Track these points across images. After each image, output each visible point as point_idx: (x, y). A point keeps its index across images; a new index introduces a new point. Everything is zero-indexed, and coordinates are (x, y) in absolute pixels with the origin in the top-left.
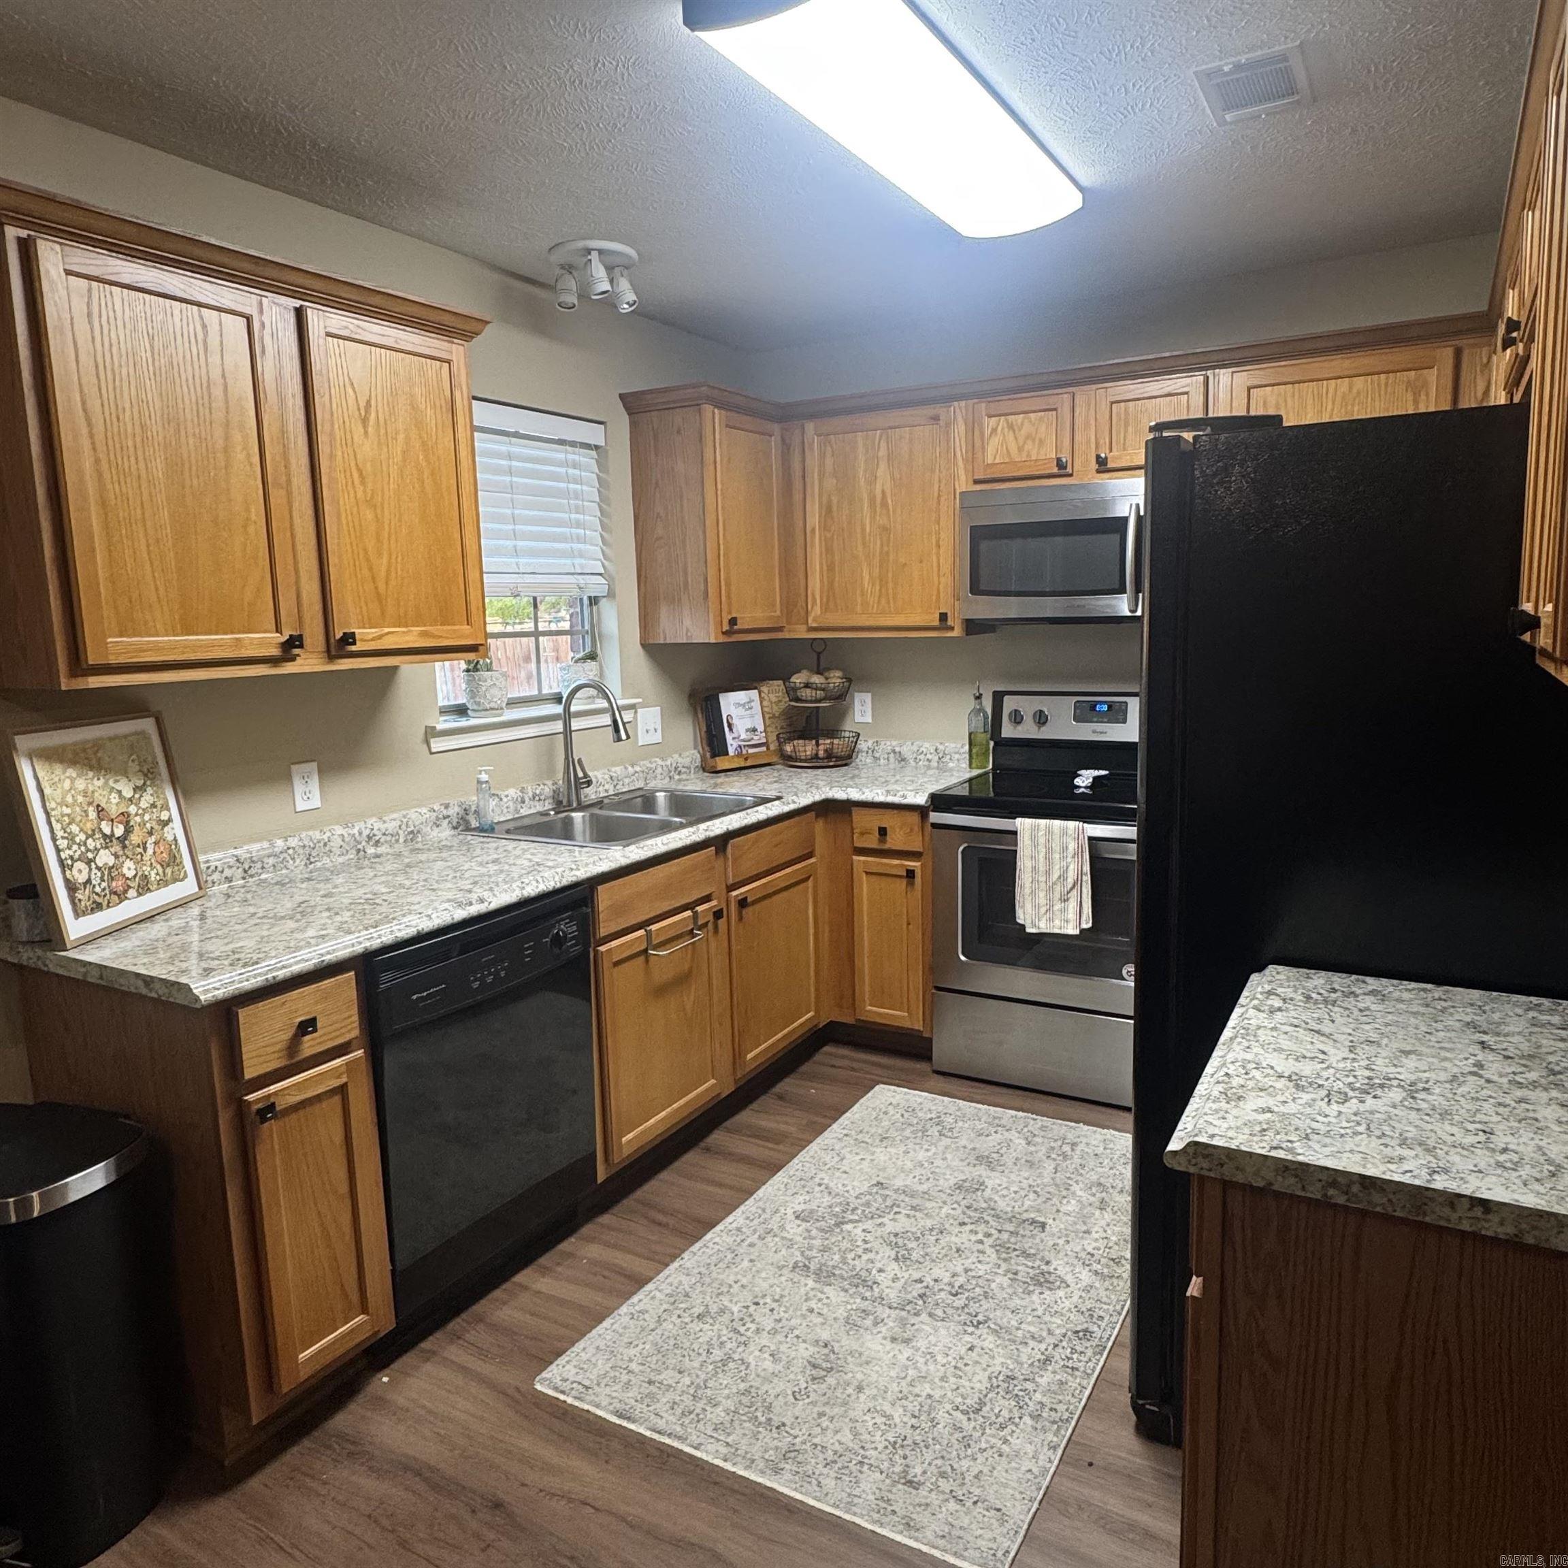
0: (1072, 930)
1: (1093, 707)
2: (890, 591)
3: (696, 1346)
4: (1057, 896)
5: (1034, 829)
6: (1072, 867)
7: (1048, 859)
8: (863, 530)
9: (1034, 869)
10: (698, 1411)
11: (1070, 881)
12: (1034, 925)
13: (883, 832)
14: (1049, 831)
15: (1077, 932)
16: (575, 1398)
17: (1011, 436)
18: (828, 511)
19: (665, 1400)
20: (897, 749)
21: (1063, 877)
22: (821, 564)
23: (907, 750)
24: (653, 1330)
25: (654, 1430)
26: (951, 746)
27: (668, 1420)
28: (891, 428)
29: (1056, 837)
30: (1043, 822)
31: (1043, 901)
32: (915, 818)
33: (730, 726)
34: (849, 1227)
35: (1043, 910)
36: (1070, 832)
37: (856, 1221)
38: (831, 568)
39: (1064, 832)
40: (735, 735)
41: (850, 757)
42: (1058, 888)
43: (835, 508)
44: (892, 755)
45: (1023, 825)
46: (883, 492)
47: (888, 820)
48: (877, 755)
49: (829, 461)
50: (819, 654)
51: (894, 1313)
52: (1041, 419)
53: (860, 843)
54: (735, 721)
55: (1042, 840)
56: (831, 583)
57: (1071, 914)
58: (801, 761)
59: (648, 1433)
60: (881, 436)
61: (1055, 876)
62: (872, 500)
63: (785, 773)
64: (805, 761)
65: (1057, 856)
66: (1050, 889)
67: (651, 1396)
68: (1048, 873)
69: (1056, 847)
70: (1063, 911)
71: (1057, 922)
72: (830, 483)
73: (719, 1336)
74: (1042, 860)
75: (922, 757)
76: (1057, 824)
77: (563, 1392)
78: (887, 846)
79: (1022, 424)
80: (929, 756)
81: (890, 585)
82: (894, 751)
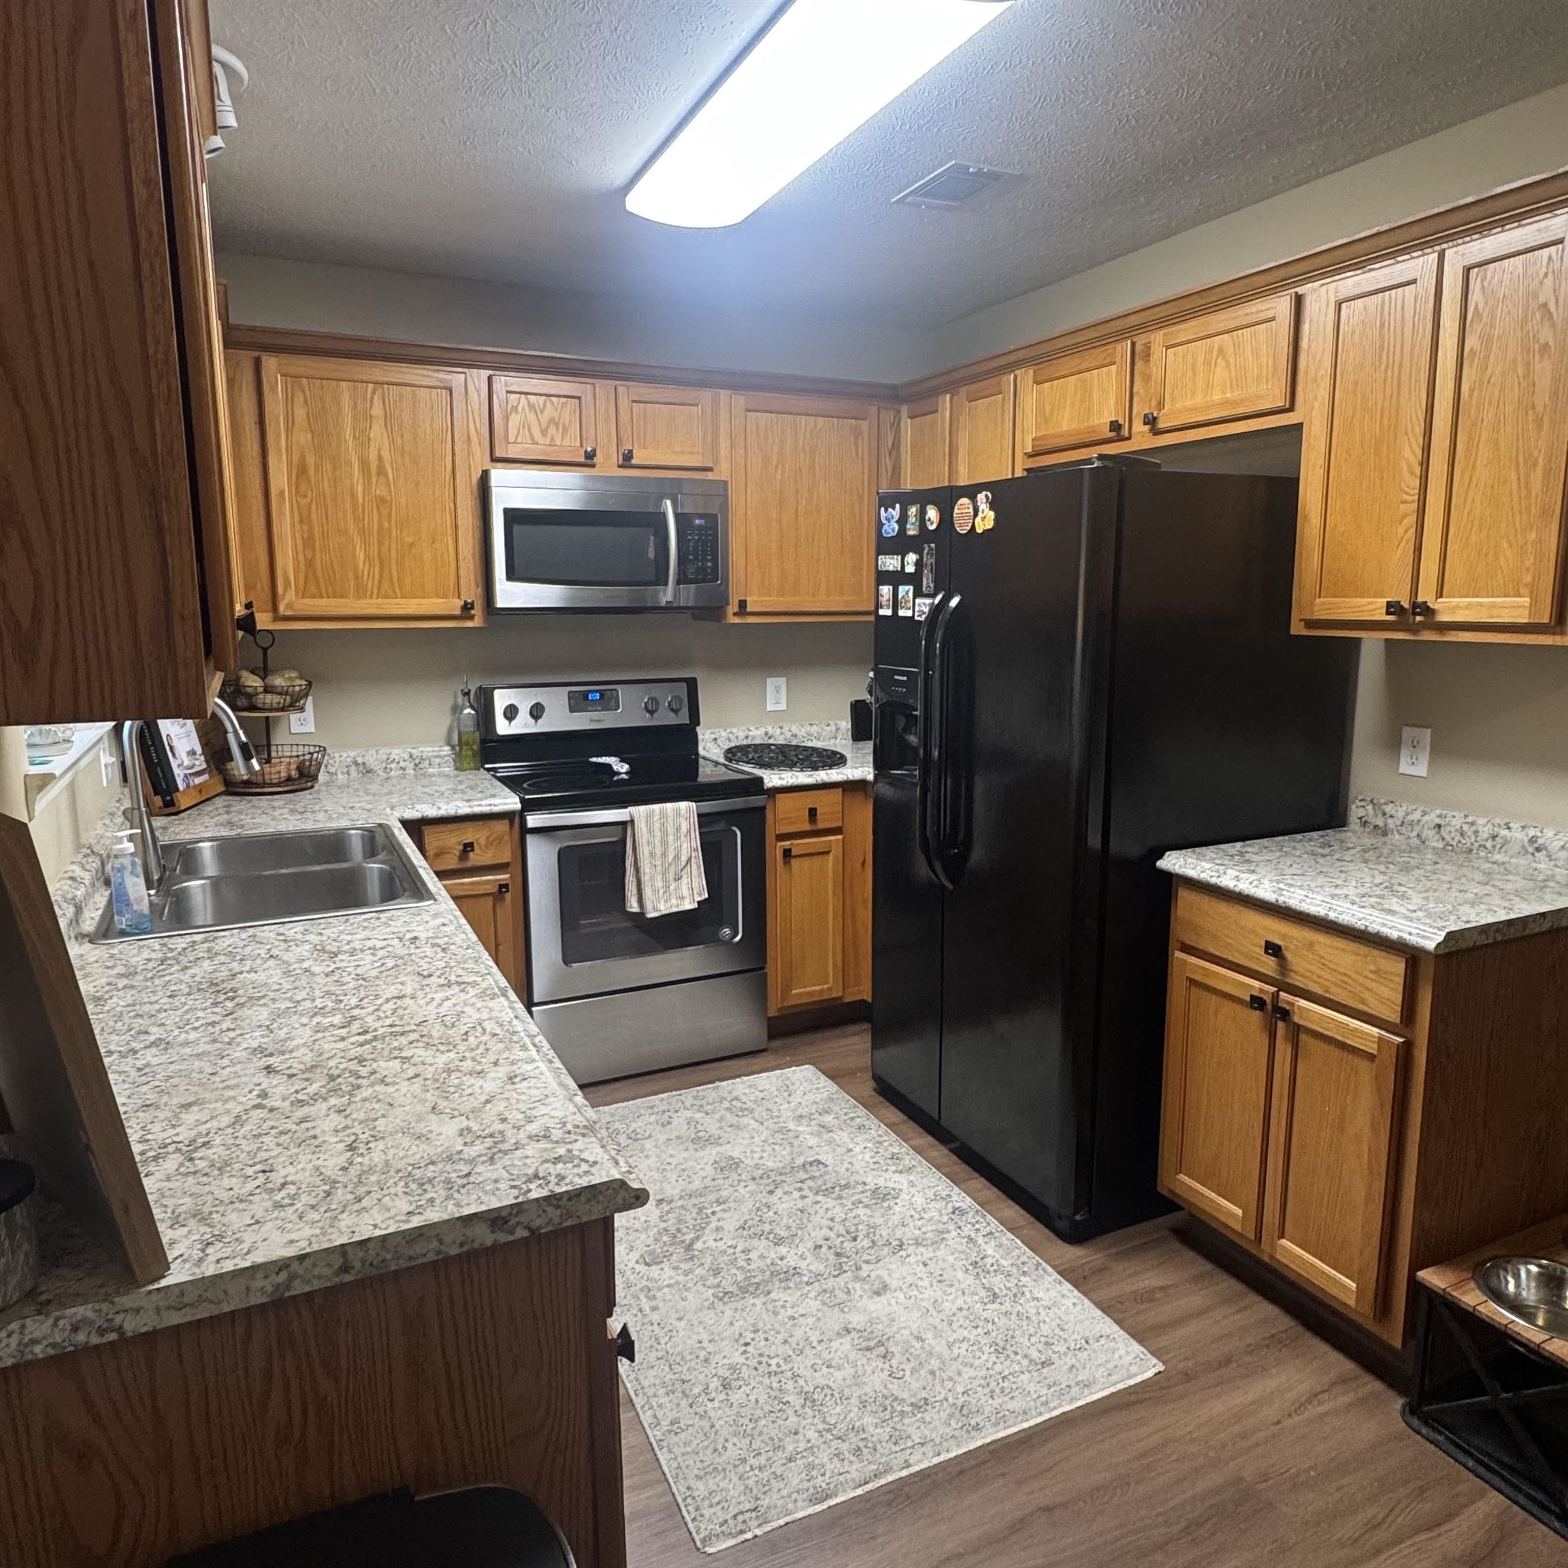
0: (688, 905)
1: (585, 695)
2: (395, 574)
3: (767, 1408)
4: (671, 876)
5: (650, 816)
6: (685, 845)
7: (664, 843)
8: (353, 496)
9: (652, 855)
10: (861, 1444)
11: (684, 859)
12: (655, 909)
13: (468, 849)
14: (663, 815)
15: (696, 905)
16: (759, 1525)
17: (532, 417)
18: (300, 472)
19: (825, 1460)
20: (360, 760)
21: (677, 857)
22: (294, 537)
23: (372, 758)
24: (712, 1426)
25: (860, 1486)
27: (855, 1470)
28: (389, 384)
29: (670, 819)
30: (656, 807)
31: (660, 884)
32: (503, 826)
33: (172, 748)
34: (698, 1245)
35: (661, 891)
36: (683, 812)
37: (698, 1238)
38: (308, 542)
39: (677, 813)
40: (179, 762)
42: (672, 869)
43: (311, 472)
44: (353, 768)
45: (639, 812)
46: (380, 458)
47: (469, 834)
48: (333, 770)
49: (300, 413)
50: (265, 650)
51: (845, 1278)
52: (564, 405)
54: (175, 743)
55: (657, 825)
56: (310, 563)
57: (685, 891)
59: (859, 1492)
60: (374, 392)
61: (671, 857)
62: (364, 464)
65: (671, 838)
66: (665, 873)
67: (810, 1467)
68: (664, 855)
69: (670, 829)
70: (677, 889)
71: (674, 901)
72: (303, 438)
73: (772, 1388)
74: (658, 844)
75: (393, 765)
76: (669, 806)
77: (742, 1532)
78: (469, 864)
79: (545, 405)
81: (394, 568)
82: (356, 763)
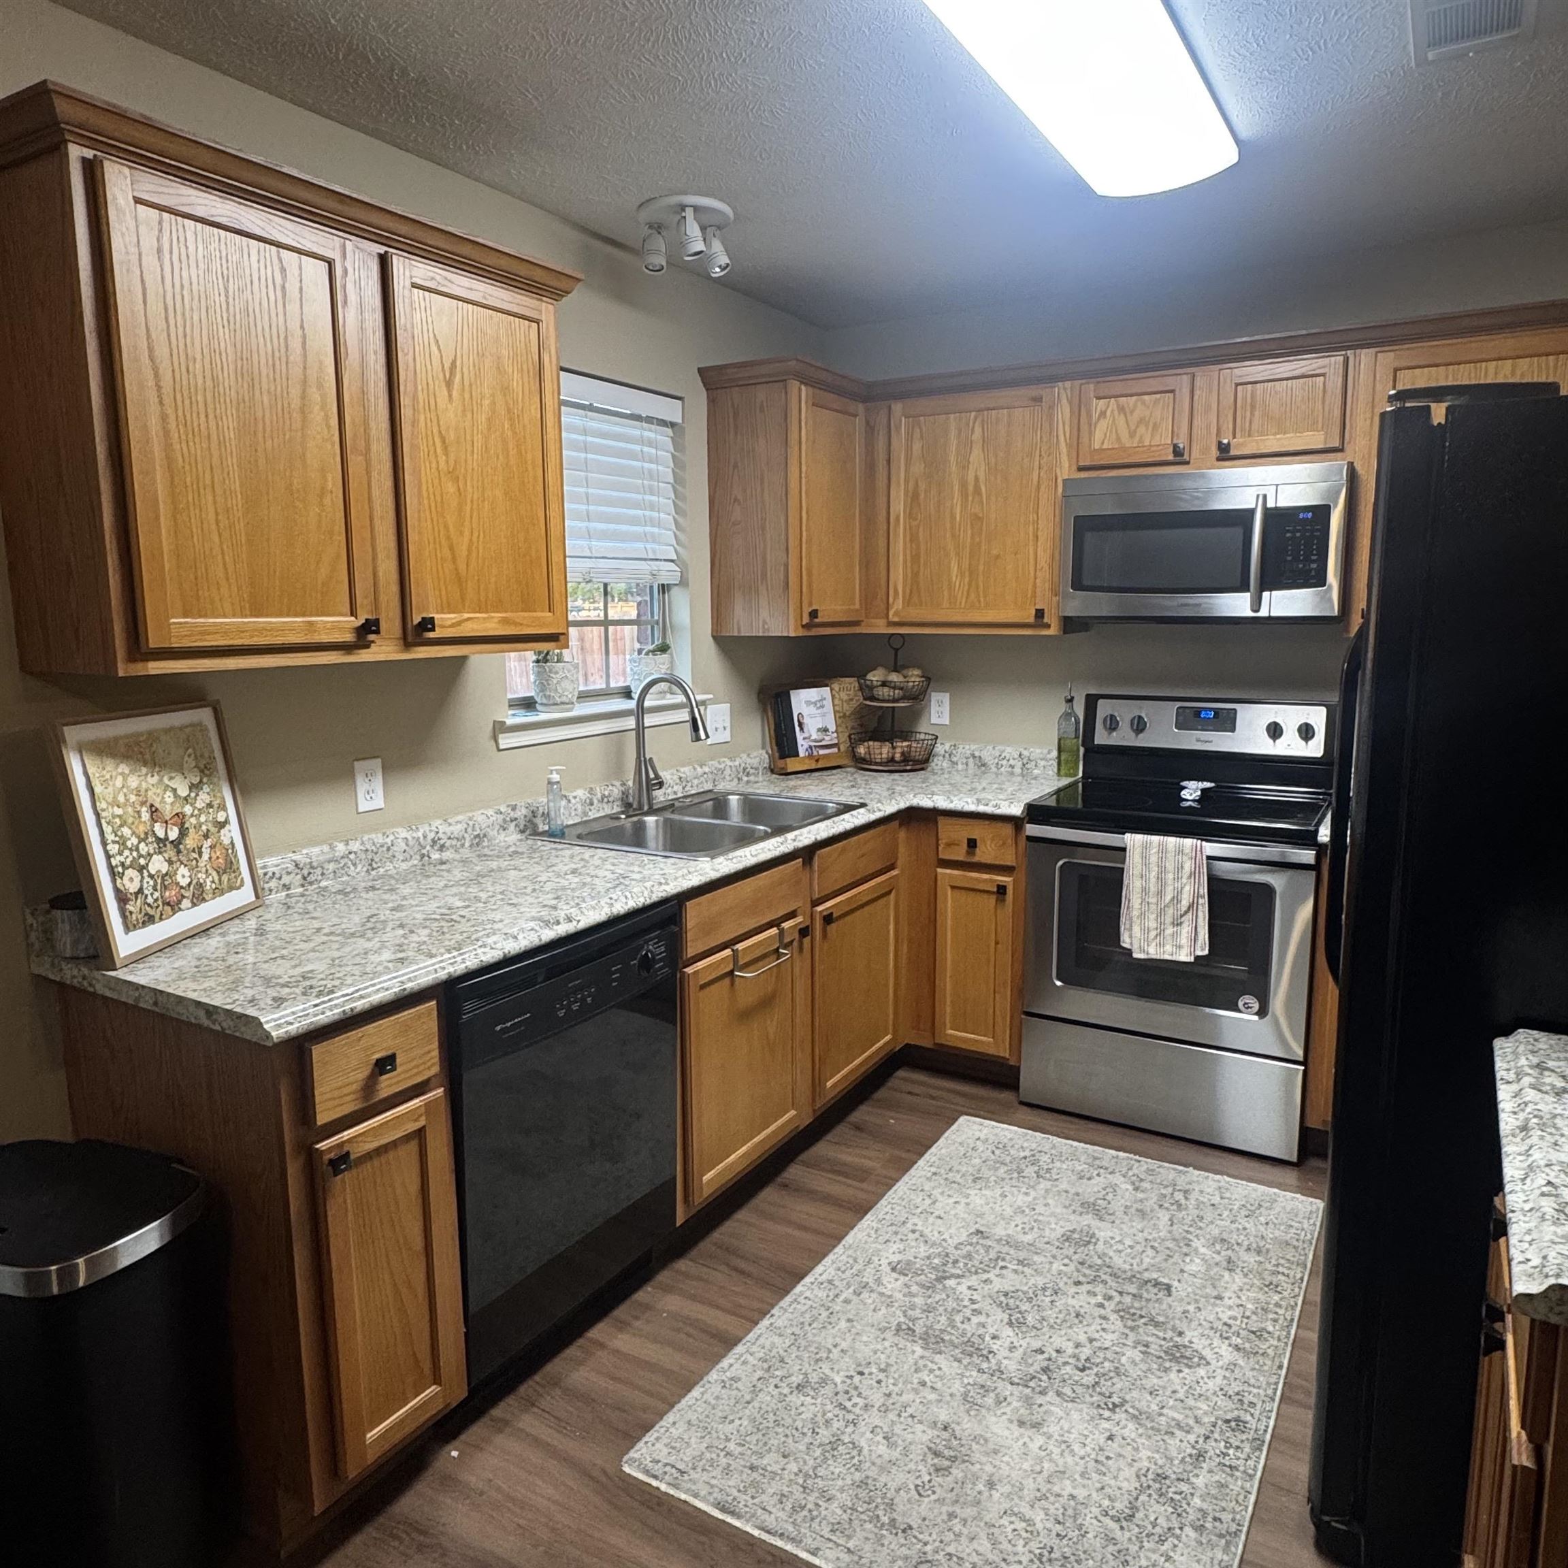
0: (1184, 956)
1: (1197, 712)
2: (981, 584)
3: (799, 1424)
4: (1169, 920)
5: (1145, 847)
6: (1187, 888)
7: (1161, 879)
8: (953, 517)
9: (1145, 890)
10: (810, 1506)
11: (1185, 903)
12: (1142, 950)
13: (972, 844)
14: (1163, 850)
15: (1192, 959)
16: (669, 1484)
17: (1121, 420)
18: (914, 497)
19: (771, 1491)
20: (977, 754)
21: (1176, 899)
22: (905, 555)
23: (988, 754)
24: (748, 1403)
25: (762, 1529)
26: (1037, 752)
27: (778, 1517)
28: (988, 409)
29: (1170, 856)
30: (1155, 839)
31: (1153, 924)
32: (1008, 830)
33: (801, 725)
34: (951, 1283)
35: (1153, 934)
36: (1186, 851)
37: (959, 1276)
38: (916, 558)
39: (1180, 851)
40: (806, 735)
41: (927, 761)
42: (1170, 911)
43: (922, 496)
44: (971, 760)
45: (1133, 841)
46: (977, 479)
47: (977, 831)
48: (955, 759)
49: (917, 446)
50: (896, 650)
51: (1017, 1390)
52: (1157, 401)
53: (944, 855)
54: (806, 721)
55: (1154, 859)
56: (916, 575)
57: (1184, 940)
58: (876, 764)
59: (756, 1533)
60: (976, 418)
61: (1168, 898)
62: (964, 485)
63: (861, 777)
64: (880, 764)
65: (1170, 876)
66: (1161, 913)
67: (754, 1484)
68: (1160, 893)
69: (1170, 866)
70: (1175, 935)
71: (1168, 948)
72: (918, 468)
73: (824, 1414)
74: (1153, 880)
75: (1004, 762)
76: (1172, 841)
77: (655, 1477)
78: (976, 859)
79: (1135, 406)
80: (1012, 762)
81: (981, 578)
82: (974, 756)
